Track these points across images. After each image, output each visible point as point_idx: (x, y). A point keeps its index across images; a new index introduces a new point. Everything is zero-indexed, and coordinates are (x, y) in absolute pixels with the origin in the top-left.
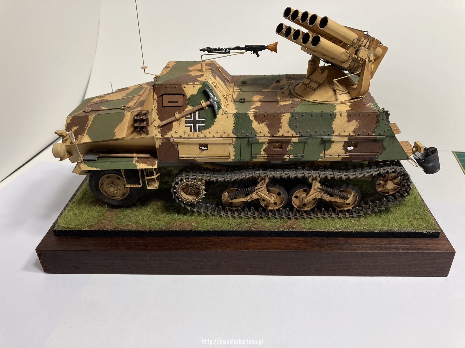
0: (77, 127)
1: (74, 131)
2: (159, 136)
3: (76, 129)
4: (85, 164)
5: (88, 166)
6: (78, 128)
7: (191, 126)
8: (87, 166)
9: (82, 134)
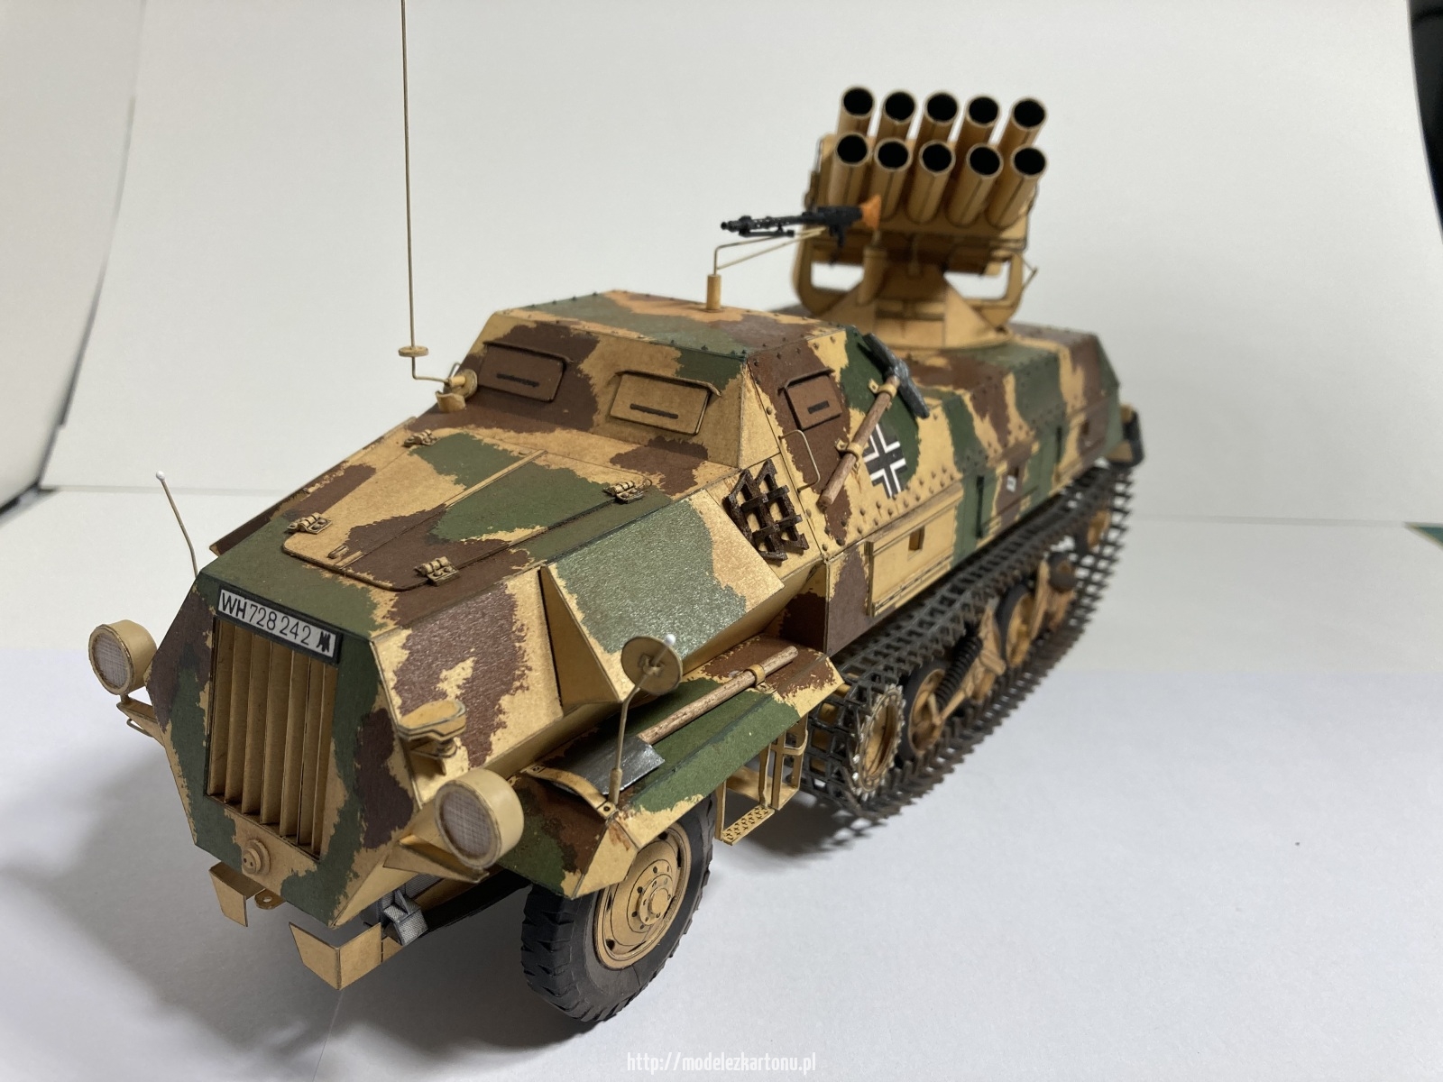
0: (469, 663)
1: (459, 692)
2: (833, 546)
3: (468, 673)
4: (639, 810)
5: (654, 808)
6: (476, 662)
7: (881, 480)
8: (648, 813)
9: (517, 684)
